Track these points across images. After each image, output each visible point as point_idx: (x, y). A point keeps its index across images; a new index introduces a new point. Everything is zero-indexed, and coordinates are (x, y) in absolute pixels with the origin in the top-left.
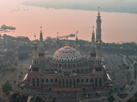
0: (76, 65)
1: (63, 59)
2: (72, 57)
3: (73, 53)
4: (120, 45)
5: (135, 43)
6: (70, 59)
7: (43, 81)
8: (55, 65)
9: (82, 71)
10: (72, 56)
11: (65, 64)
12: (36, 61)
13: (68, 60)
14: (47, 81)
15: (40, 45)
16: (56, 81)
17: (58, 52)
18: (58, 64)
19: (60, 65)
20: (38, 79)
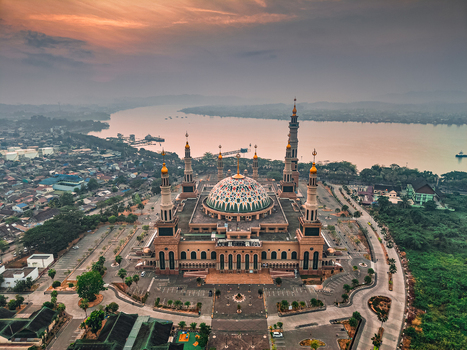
1: (229, 204)
2: (250, 200)
3: (251, 190)
4: (324, 167)
5: (349, 164)
6: (245, 204)
7: (183, 256)
8: (213, 216)
9: (272, 232)
10: (250, 196)
11: (235, 214)
12: (165, 211)
13: (241, 205)
14: (194, 255)
16: (214, 255)
17: (220, 188)
18: (220, 213)
19: (223, 217)
20: (171, 254)
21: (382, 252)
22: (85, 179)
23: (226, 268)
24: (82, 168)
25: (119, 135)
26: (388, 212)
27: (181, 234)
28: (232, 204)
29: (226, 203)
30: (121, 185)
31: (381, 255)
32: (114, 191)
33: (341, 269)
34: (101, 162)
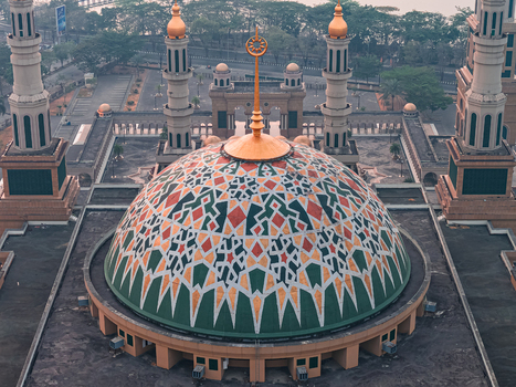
0: (351, 360)
1: (209, 296)
2: (314, 273)
3: (321, 223)
8: (132, 350)
11: (240, 349)
13: (271, 300)
15: (13, 97)
17: (165, 210)
28: (227, 295)
29: (197, 292)
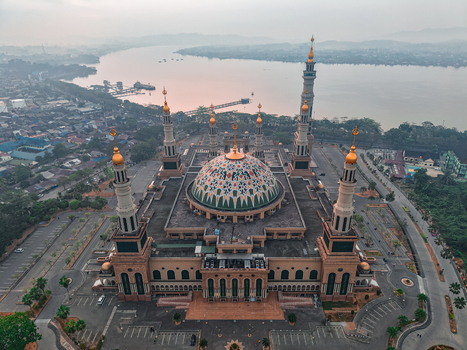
0: (262, 216)
3: (253, 177)
4: (341, 125)
5: (372, 121)
6: (244, 198)
7: (157, 275)
8: (199, 214)
9: (281, 237)
10: (251, 186)
12: (124, 219)
13: (239, 199)
14: (171, 275)
15: (165, 141)
16: (199, 276)
17: (209, 173)
18: (209, 212)
19: (214, 217)
20: (138, 276)
21: (431, 260)
22: (51, 142)
23: (217, 294)
24: (52, 127)
25: (105, 82)
26: (427, 192)
27: (153, 246)
28: (227, 197)
29: (218, 197)
30: (93, 152)
31: (429, 263)
32: (85, 159)
33: (379, 293)
34: (77, 117)
